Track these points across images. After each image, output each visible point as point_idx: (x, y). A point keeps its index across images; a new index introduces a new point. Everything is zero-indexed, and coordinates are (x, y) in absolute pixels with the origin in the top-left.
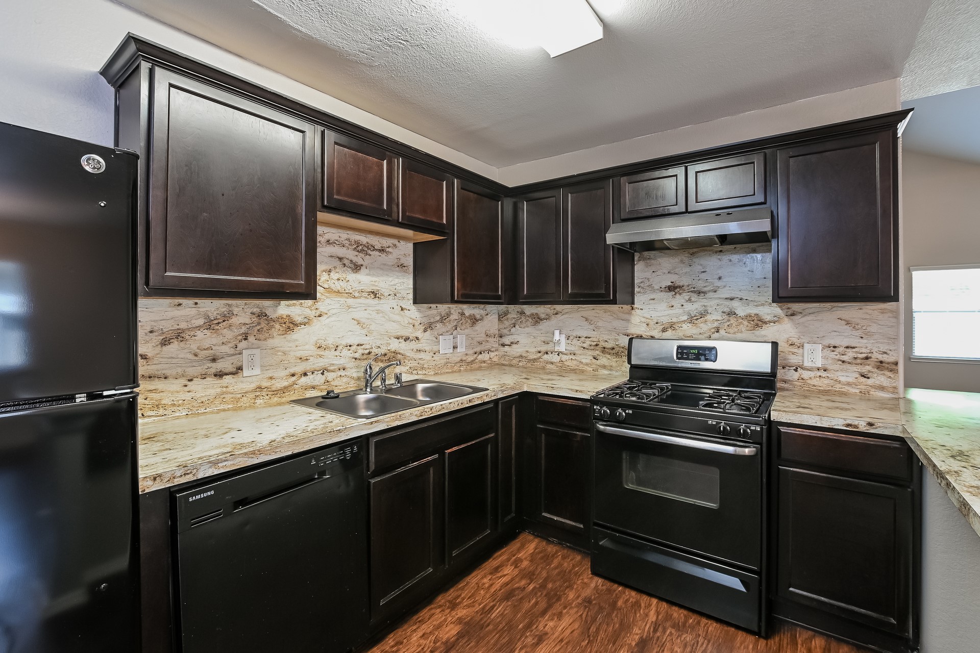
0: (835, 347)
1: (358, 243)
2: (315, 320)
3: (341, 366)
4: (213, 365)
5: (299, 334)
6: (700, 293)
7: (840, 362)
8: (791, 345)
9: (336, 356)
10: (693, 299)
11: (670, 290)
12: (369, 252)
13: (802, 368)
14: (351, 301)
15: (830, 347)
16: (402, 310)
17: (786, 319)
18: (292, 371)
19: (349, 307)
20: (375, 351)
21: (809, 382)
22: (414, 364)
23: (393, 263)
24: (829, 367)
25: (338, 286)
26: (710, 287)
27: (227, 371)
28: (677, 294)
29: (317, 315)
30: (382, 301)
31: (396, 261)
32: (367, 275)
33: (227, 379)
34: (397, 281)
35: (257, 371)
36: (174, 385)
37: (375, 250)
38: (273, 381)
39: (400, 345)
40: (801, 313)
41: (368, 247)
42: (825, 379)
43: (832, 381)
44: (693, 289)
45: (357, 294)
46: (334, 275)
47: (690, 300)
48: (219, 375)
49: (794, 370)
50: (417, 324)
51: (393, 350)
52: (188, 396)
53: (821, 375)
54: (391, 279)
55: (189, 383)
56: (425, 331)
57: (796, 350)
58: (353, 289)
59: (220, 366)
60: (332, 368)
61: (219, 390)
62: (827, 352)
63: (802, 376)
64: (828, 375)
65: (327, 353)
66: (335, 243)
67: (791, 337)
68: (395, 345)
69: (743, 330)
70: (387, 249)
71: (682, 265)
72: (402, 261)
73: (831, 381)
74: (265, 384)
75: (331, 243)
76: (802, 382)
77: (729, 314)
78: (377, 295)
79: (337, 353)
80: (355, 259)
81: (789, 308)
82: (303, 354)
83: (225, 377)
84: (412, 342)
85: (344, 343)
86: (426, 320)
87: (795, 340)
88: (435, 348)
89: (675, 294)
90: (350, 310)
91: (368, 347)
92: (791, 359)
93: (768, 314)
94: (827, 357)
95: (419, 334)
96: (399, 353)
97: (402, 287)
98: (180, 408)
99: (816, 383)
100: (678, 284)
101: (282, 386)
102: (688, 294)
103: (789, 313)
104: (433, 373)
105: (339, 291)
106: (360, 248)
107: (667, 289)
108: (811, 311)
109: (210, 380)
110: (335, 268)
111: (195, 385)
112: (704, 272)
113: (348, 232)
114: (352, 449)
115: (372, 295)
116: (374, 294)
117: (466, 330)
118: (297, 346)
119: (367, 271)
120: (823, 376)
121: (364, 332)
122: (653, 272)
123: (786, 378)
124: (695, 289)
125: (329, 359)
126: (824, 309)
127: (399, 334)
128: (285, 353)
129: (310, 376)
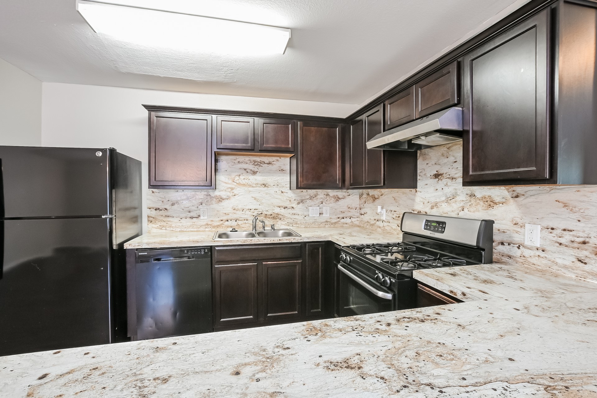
0: (552, 229)
1: (255, 162)
2: (232, 197)
3: (245, 219)
4: (189, 213)
5: (225, 203)
6: (453, 179)
7: (558, 245)
8: (515, 224)
9: (243, 214)
10: (449, 184)
11: (436, 177)
12: (261, 165)
13: (523, 246)
14: (251, 189)
15: (548, 229)
16: (282, 193)
17: (512, 200)
18: (221, 219)
19: (250, 192)
20: (265, 213)
21: (529, 259)
22: (290, 221)
23: (276, 169)
24: (547, 248)
25: (244, 182)
26: (459, 174)
27: (194, 216)
28: (440, 180)
29: (233, 195)
30: (269, 189)
31: (278, 168)
32: (260, 176)
33: (195, 220)
34: (279, 178)
35: (206, 218)
36: (176, 220)
37: (265, 163)
38: (213, 222)
39: (281, 210)
40: (523, 195)
41: (261, 163)
42: (543, 259)
43: (550, 262)
44: (449, 176)
45: (254, 185)
46: (242, 177)
47: (446, 185)
48: (192, 218)
49: (517, 247)
50: (292, 200)
51: (276, 213)
52: (181, 224)
53: (540, 255)
54: (275, 177)
55: (181, 219)
56: (298, 203)
57: (519, 230)
58: (252, 183)
59: (192, 214)
60: (241, 219)
61: (191, 223)
62: (546, 233)
63: (524, 254)
64: (546, 255)
65: (238, 212)
66: (242, 162)
67: (515, 217)
68: (277, 210)
69: (480, 210)
70: (273, 163)
71: (443, 158)
72: (282, 168)
73: (548, 261)
74: (210, 223)
75: (240, 163)
76: (523, 259)
77: (470, 196)
78: (266, 186)
79: (243, 212)
80: (253, 169)
81: (514, 191)
82: (226, 212)
83: (193, 218)
84: (289, 209)
85: (247, 208)
86: (299, 198)
87: (518, 220)
88: (306, 214)
89: (439, 180)
90: (250, 193)
91: (261, 210)
92: (515, 237)
93: (498, 196)
94: (545, 238)
95: (294, 205)
96: (280, 215)
97: (282, 181)
98: (177, 228)
99: (535, 262)
100: (441, 172)
101: (217, 224)
102: (446, 179)
103: (514, 195)
104: (304, 226)
105: (244, 184)
106: (256, 163)
107: (434, 176)
108: (532, 193)
109: (188, 219)
110: (242, 174)
111: (183, 221)
112: (455, 162)
113: (250, 157)
114: (205, 250)
115: (263, 186)
116: (265, 185)
117: (330, 204)
118: (223, 208)
119: (260, 174)
120: (542, 256)
121: (259, 203)
122: (427, 164)
123: (510, 254)
124: (450, 176)
125: (239, 214)
126: (544, 192)
127: (280, 205)
128: (218, 211)
129: (230, 222)
